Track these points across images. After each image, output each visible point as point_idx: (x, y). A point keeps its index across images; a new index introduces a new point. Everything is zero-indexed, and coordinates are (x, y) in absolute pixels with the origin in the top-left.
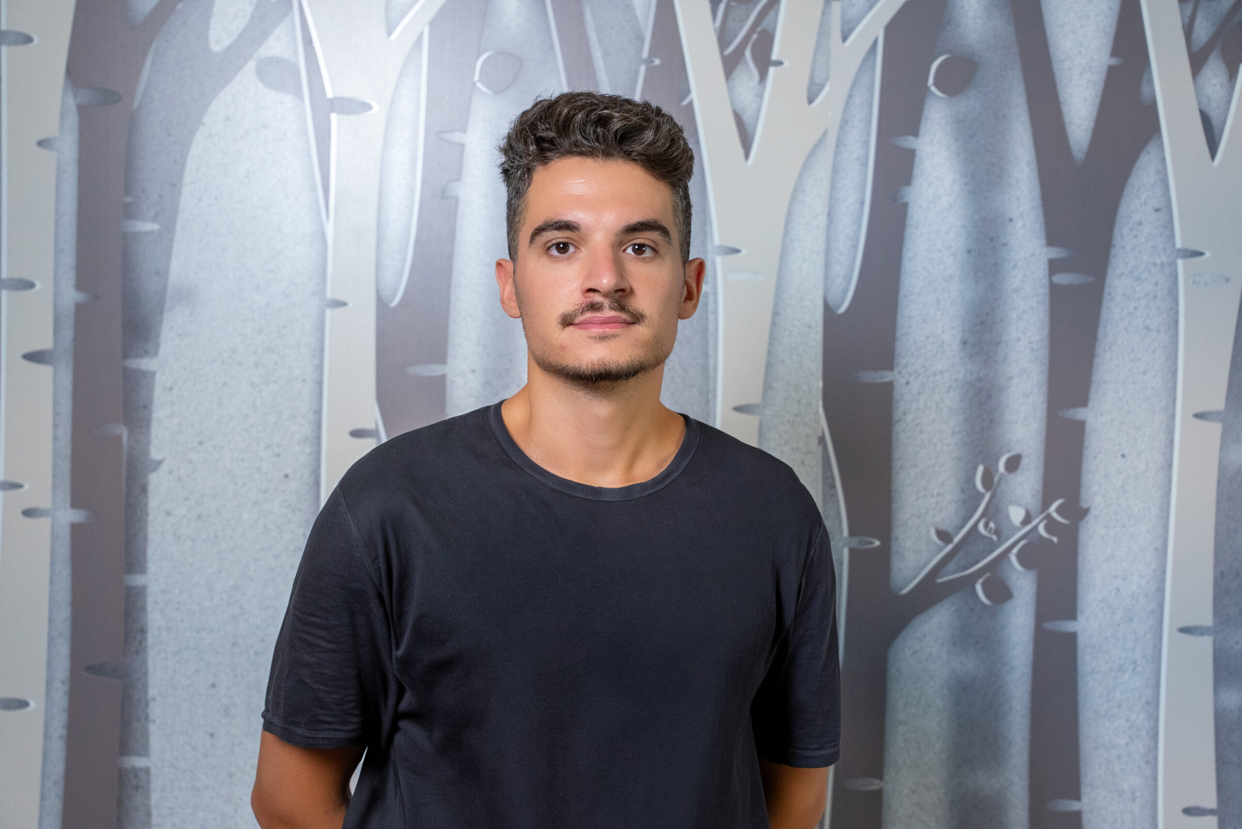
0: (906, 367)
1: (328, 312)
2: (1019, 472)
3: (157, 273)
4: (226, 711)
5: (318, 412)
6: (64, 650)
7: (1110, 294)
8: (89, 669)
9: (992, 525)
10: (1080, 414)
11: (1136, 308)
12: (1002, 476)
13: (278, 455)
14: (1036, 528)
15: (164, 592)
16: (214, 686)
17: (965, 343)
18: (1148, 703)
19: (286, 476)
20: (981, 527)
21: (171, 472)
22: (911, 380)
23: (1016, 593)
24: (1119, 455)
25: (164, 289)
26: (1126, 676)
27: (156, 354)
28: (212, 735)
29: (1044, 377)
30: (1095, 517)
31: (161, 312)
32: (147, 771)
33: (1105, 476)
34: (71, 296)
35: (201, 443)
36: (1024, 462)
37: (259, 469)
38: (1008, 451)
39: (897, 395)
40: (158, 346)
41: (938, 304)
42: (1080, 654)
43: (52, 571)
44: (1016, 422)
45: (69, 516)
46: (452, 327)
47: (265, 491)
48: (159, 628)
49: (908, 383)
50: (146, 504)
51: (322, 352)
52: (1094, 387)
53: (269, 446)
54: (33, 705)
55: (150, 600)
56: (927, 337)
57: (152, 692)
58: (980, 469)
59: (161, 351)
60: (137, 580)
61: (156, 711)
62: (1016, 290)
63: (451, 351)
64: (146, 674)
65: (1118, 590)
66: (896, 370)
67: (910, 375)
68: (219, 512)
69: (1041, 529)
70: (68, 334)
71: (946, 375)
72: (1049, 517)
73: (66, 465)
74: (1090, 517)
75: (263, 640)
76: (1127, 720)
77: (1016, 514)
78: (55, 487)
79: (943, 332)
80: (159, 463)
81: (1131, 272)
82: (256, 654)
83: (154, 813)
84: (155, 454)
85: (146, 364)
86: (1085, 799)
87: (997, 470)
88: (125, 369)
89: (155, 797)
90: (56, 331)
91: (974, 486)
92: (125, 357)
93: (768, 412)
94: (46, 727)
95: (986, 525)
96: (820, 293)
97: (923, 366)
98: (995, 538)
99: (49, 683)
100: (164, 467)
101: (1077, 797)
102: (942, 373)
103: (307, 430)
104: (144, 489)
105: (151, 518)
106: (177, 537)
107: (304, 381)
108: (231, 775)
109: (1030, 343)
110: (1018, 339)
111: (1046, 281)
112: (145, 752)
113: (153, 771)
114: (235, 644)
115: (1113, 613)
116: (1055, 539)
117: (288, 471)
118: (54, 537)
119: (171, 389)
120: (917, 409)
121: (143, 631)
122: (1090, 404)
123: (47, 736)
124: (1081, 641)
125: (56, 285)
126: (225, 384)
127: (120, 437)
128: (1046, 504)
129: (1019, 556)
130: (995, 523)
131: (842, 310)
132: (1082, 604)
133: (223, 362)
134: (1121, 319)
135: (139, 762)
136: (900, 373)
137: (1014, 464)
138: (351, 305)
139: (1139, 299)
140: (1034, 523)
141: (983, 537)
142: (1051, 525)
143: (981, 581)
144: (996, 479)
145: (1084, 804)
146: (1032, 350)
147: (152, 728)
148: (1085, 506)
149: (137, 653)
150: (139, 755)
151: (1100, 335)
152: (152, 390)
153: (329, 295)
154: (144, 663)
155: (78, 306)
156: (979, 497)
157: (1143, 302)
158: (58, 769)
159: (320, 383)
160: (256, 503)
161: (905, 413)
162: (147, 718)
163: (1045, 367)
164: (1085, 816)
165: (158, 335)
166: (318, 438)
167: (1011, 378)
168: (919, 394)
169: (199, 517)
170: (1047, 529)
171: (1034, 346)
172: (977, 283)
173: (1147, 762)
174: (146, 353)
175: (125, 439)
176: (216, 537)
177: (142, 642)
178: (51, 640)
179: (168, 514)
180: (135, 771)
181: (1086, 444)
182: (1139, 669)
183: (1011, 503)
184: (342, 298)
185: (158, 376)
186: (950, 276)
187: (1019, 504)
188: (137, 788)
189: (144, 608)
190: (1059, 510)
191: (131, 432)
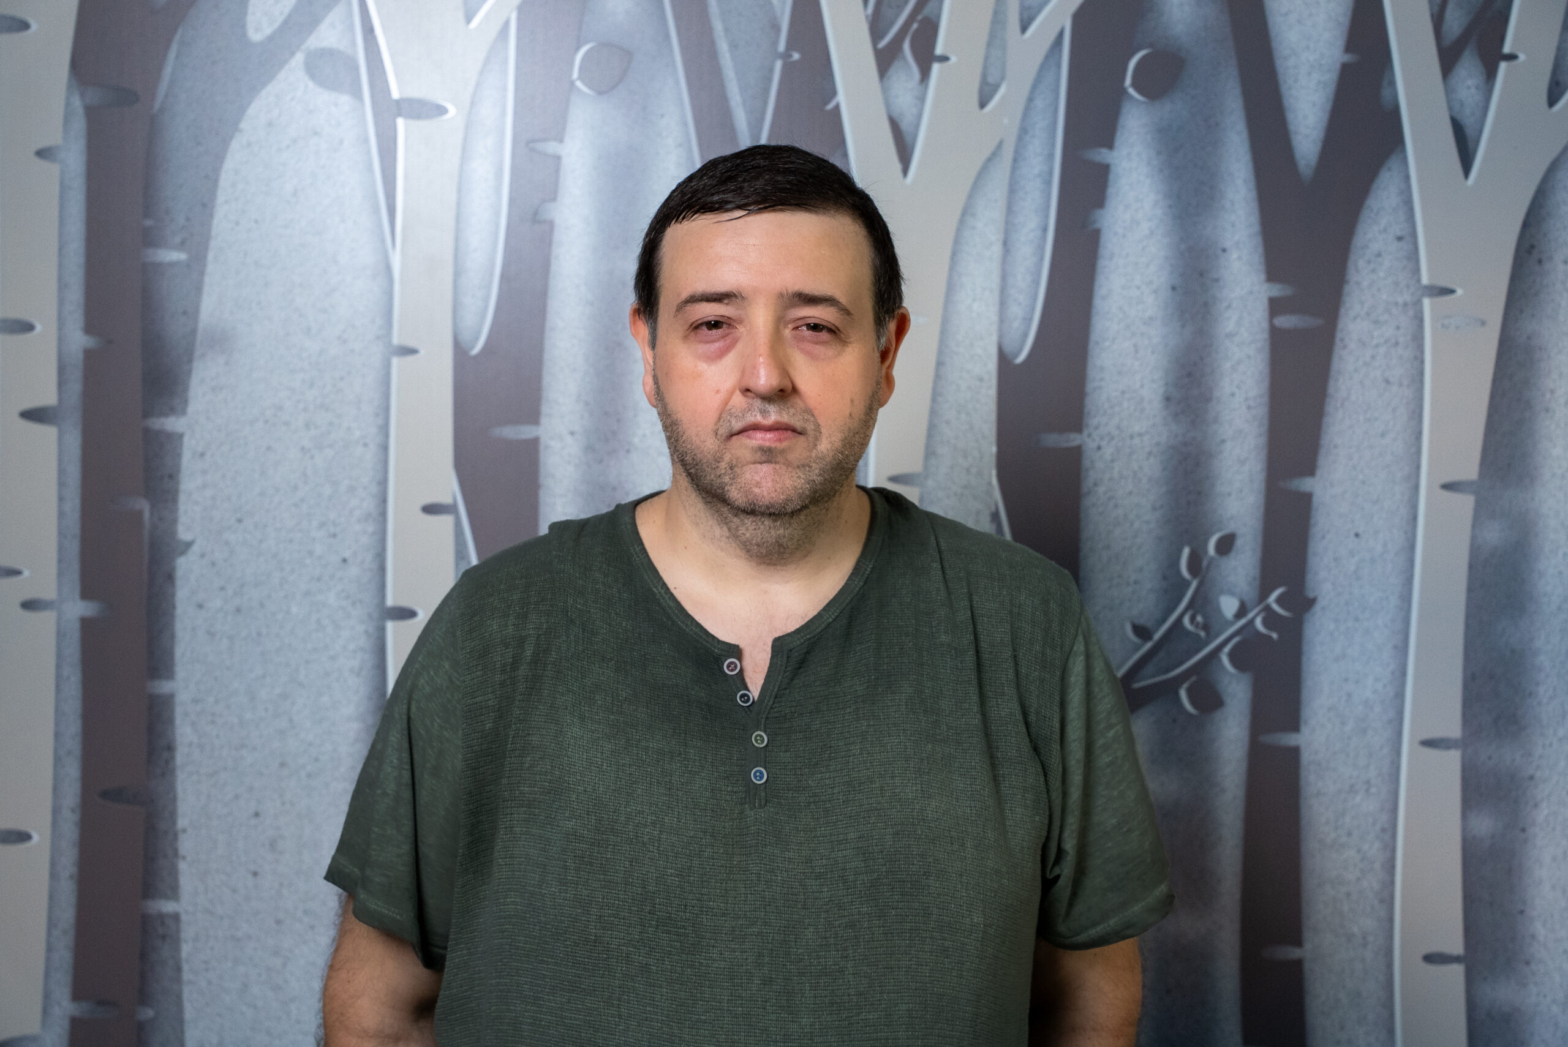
0: (1097, 428)
1: (395, 361)
2: (1232, 554)
3: (185, 313)
4: (273, 845)
5: (383, 483)
6: (73, 771)
7: (1342, 340)
8: (105, 795)
9: (1199, 619)
10: (1306, 484)
11: (1373, 357)
12: (1212, 559)
13: (334, 536)
14: (1252, 622)
15: (195, 701)
16: (257, 815)
17: (1168, 399)
18: (1383, 830)
19: (345, 561)
20: (1186, 621)
21: (203, 556)
22: (1104, 443)
23: (1228, 700)
24: (1352, 534)
25: (194, 332)
26: (1358, 799)
27: (184, 412)
28: (255, 874)
29: (1263, 441)
30: (1323, 608)
31: (190, 361)
32: (176, 917)
33: (1336, 560)
34: (79, 340)
35: (240, 521)
36: (1239, 542)
37: (311, 553)
38: (1220, 530)
39: (1086, 463)
40: (186, 402)
41: (1136, 352)
42: (1303, 773)
43: (59, 677)
44: (1229, 494)
45: (78, 609)
46: (547, 380)
47: (319, 579)
48: (190, 744)
49: (1099, 448)
50: (173, 595)
51: (387, 409)
52: (1322, 452)
53: (322, 525)
54: (36, 837)
55: (179, 712)
56: (1123, 392)
57: (182, 823)
58: (1186, 551)
59: (191, 409)
60: (164, 687)
61: (186, 845)
62: (1230, 336)
63: (545, 409)
64: (174, 800)
65: (1349, 695)
66: (1085, 433)
67: (1102, 438)
68: (262, 605)
69: (1259, 623)
70: (75, 388)
71: (1146, 438)
72: (1268, 608)
73: (74, 547)
74: (1317, 608)
75: (317, 760)
76: (1359, 851)
77: (1229, 606)
78: (60, 574)
79: (1142, 386)
80: (189, 545)
81: (1368, 314)
82: (309, 776)
83: (185, 967)
84: (183, 534)
85: (172, 424)
86: (1308, 946)
87: (1206, 552)
88: (147, 431)
89: (186, 949)
90: (61, 384)
91: (1179, 572)
92: (146, 415)
93: (930, 483)
94: (53, 864)
95: (1193, 619)
96: (994, 338)
97: (1118, 427)
98: (1202, 634)
99: (56, 811)
100: (195, 548)
101: (1298, 942)
102: (1140, 435)
103: (369, 505)
104: (170, 577)
105: (179, 611)
106: (211, 634)
107: (366, 445)
108: (278, 922)
109: (1246, 399)
110: (1233, 395)
111: (1265, 325)
112: (174, 893)
113: (184, 918)
114: (283, 765)
115: (1343, 723)
116: (1275, 636)
117: (347, 554)
118: (60, 635)
119: (202, 455)
120: (1111, 479)
121: (170, 748)
122: (1318, 473)
123: (54, 876)
124: (1306, 757)
125: (60, 328)
126: (269, 448)
127: (140, 513)
128: (1264, 592)
129: (1232, 656)
130: (1204, 616)
131: (1021, 359)
132: (1306, 712)
133: (266, 422)
134: (1356, 370)
135: (168, 907)
136: (1089, 435)
137: (1226, 545)
138: (422, 352)
139: (1377, 346)
140: (1250, 615)
141: (1188, 633)
142: (1271, 619)
143: (1186, 685)
144: (1205, 563)
145: (1305, 952)
146: (1249, 408)
147: (182, 866)
148: (1311, 595)
149: (163, 774)
150: (167, 897)
151: (1331, 390)
152: (179, 456)
153: (396, 341)
154: (172, 788)
155: (88, 354)
156: (1184, 585)
157: (1382, 350)
158: (67, 915)
159: (385, 448)
160: (307, 593)
161: (1095, 484)
162: (176, 854)
163: (1264, 429)
164: (1307, 966)
165: (186, 389)
166: (383, 514)
167: (1223, 441)
168: (1113, 461)
169: (238, 610)
170: (1265, 622)
171: (1252, 403)
172: (1183, 326)
173: (1382, 901)
174: (172, 411)
175: (147, 515)
176: (259, 634)
177: (169, 762)
178: (57, 760)
179: (200, 606)
180: (161, 917)
181: (1312, 521)
182: (1373, 790)
183: (1222, 592)
184: (410, 343)
185: (186, 439)
186: (1151, 318)
187: (1231, 593)
188: (164, 937)
189: (171, 721)
190: (1279, 601)
191: (153, 506)
